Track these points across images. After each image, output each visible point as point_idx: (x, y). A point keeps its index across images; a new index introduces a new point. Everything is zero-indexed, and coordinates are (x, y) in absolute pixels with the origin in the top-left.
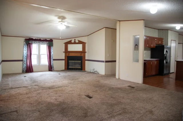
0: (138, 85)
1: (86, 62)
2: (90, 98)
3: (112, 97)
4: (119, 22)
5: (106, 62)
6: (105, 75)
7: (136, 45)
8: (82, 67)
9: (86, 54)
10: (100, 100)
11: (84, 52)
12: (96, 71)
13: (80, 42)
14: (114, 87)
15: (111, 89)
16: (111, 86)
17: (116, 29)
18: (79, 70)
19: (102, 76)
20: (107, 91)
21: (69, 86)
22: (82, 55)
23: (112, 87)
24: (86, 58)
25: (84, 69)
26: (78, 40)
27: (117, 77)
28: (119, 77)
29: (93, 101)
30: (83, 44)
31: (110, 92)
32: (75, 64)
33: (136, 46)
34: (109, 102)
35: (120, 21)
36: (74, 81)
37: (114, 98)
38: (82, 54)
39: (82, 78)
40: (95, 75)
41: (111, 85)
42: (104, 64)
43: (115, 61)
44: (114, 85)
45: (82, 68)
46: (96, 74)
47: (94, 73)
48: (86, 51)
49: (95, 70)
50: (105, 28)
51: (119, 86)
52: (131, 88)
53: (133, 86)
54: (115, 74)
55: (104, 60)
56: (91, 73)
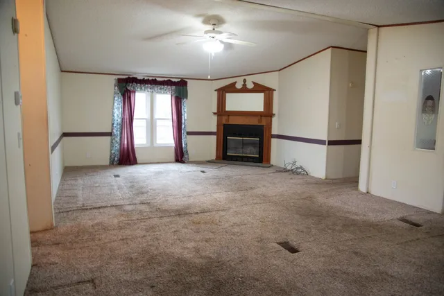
0: (429, 217)
1: (274, 141)
2: (293, 250)
3: (356, 253)
4: (376, 28)
5: (331, 143)
6: (327, 181)
7: (430, 98)
8: (261, 153)
9: (274, 120)
10: (322, 259)
11: (268, 113)
12: (301, 168)
13: (258, 88)
14: (358, 218)
15: (350, 224)
16: (348, 215)
17: (366, 52)
18: (253, 162)
19: (318, 182)
20: (340, 231)
21: (230, 208)
22: (264, 123)
23: (354, 220)
24: (275, 131)
25: (268, 160)
26: (254, 83)
27: (362, 187)
28: (368, 188)
29: (303, 264)
30: (268, 92)
31: (347, 235)
32: (244, 144)
33: (430, 102)
34: (351, 269)
35: (378, 26)
36: (242, 193)
37: (364, 257)
38: (264, 119)
39: (264, 186)
40: (297, 180)
41: (349, 212)
42: (324, 148)
43: (359, 142)
44: (357, 214)
45: (261, 158)
46: (300, 177)
47: (296, 172)
48: (275, 110)
49: (298, 164)
50: (330, 49)
51: (372, 217)
52: (408, 225)
53: (414, 218)
54: (358, 177)
55: (324, 137)
56: (286, 171)
